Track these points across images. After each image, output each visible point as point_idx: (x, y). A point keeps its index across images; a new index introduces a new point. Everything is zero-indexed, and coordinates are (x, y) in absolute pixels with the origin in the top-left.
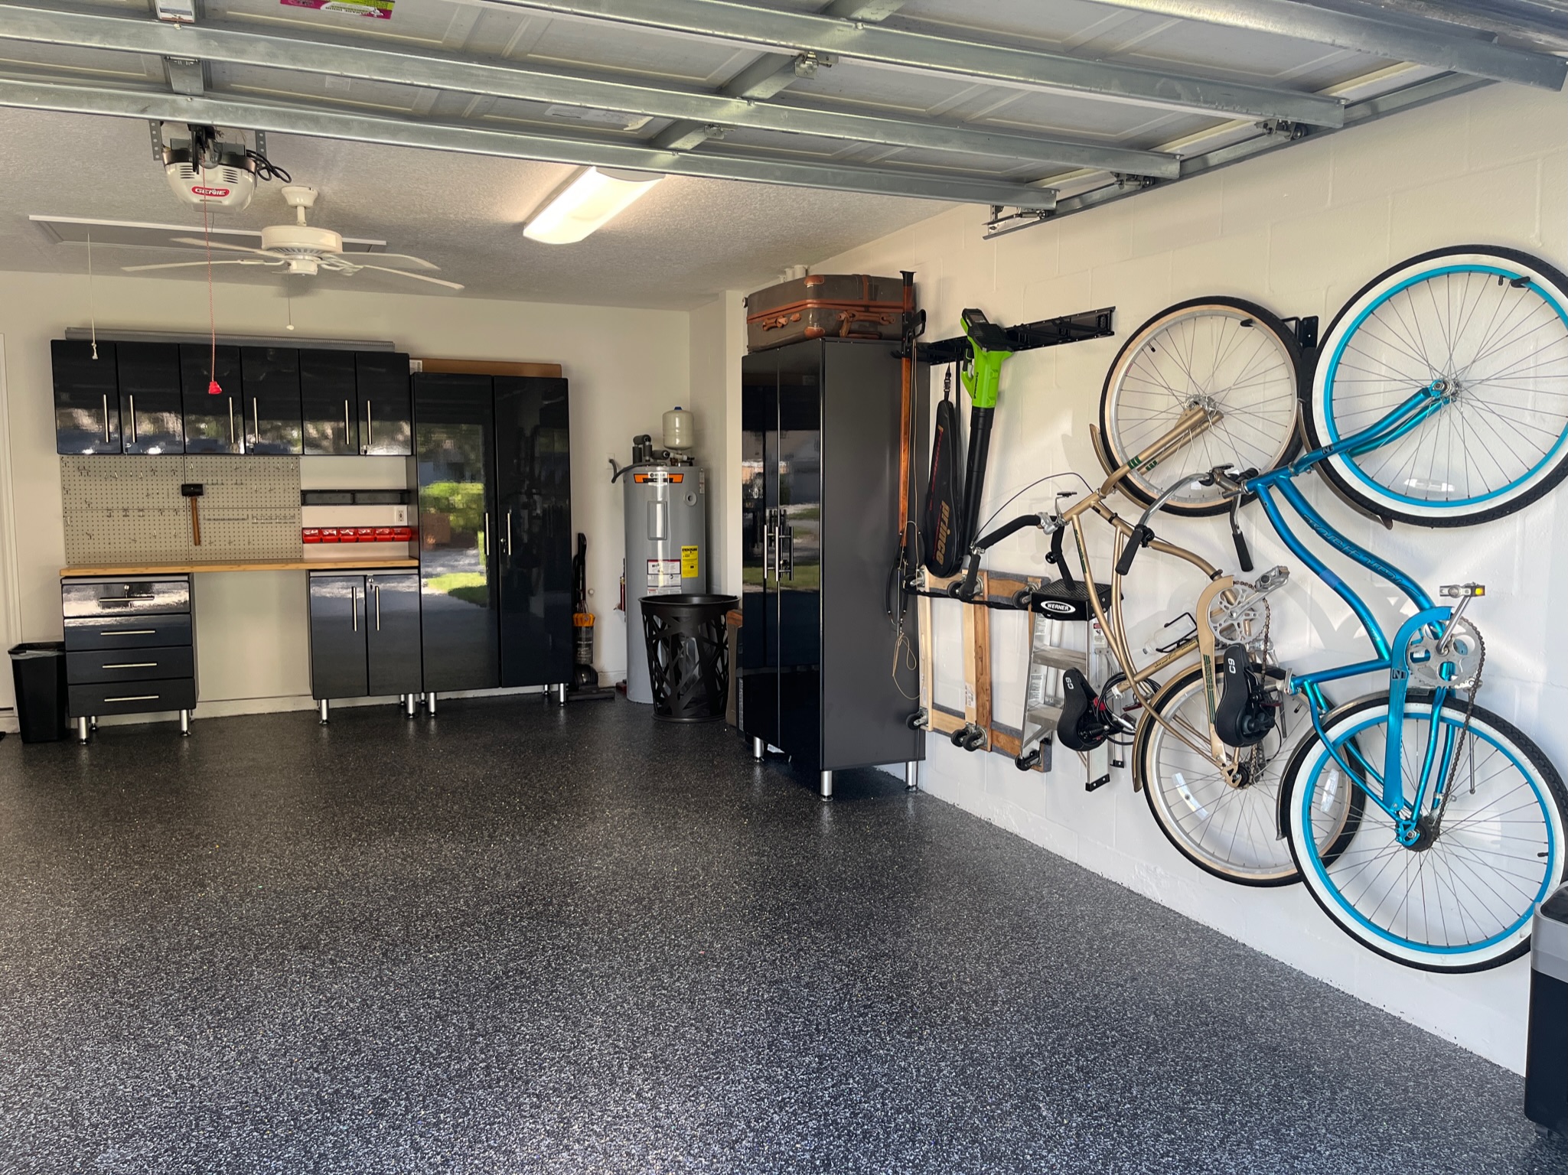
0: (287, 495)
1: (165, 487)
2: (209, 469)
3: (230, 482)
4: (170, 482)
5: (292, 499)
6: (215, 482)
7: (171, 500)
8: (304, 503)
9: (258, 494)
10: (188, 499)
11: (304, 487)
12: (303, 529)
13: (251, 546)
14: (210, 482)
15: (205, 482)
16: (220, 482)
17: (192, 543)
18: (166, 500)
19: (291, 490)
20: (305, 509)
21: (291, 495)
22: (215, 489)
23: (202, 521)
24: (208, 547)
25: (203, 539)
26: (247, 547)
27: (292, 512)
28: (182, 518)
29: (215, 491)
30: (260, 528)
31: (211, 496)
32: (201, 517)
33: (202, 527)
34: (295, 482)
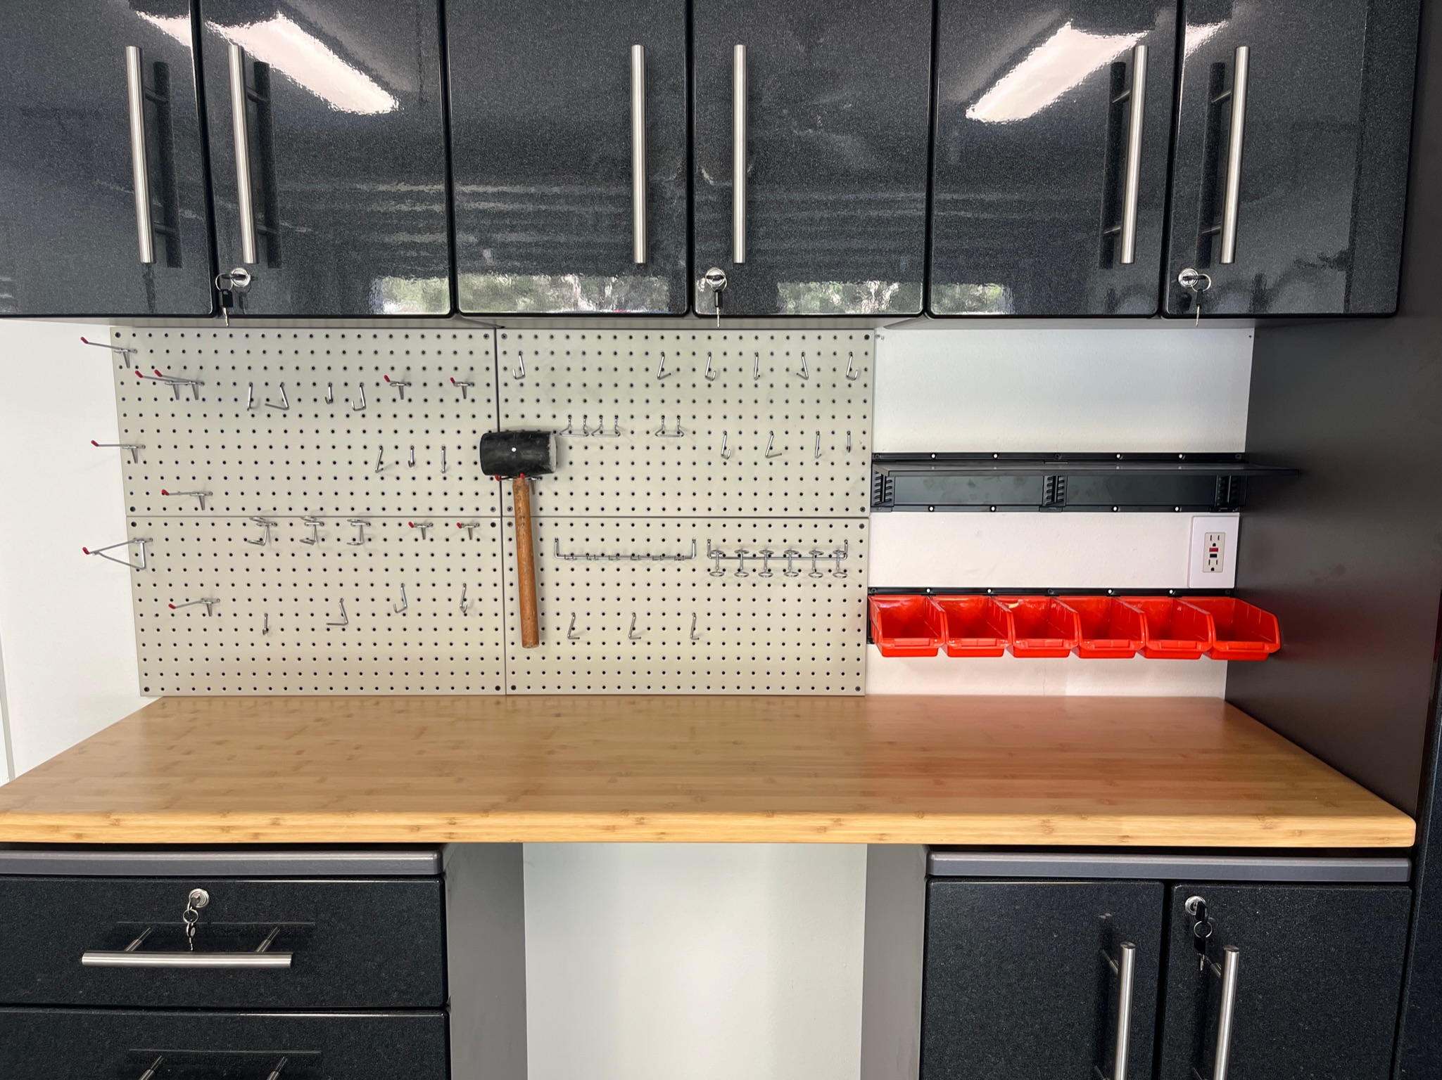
0: (825, 470)
1: (436, 440)
2: (576, 377)
3: (640, 425)
4: (451, 425)
5: (840, 487)
6: (593, 423)
7: (453, 486)
8: (883, 499)
9: (732, 470)
10: (508, 485)
11: (886, 444)
12: (873, 592)
13: (701, 649)
14: (577, 423)
15: (561, 423)
16: (609, 424)
17: (516, 636)
18: (437, 485)
19: (840, 456)
20: (884, 521)
21: (840, 471)
22: (594, 449)
23: (549, 561)
24: (566, 649)
25: (551, 621)
26: (686, 650)
27: (839, 533)
28: (487, 548)
29: (594, 454)
30: (731, 587)
31: (579, 471)
32: (548, 547)
33: (549, 577)
34: (856, 426)
